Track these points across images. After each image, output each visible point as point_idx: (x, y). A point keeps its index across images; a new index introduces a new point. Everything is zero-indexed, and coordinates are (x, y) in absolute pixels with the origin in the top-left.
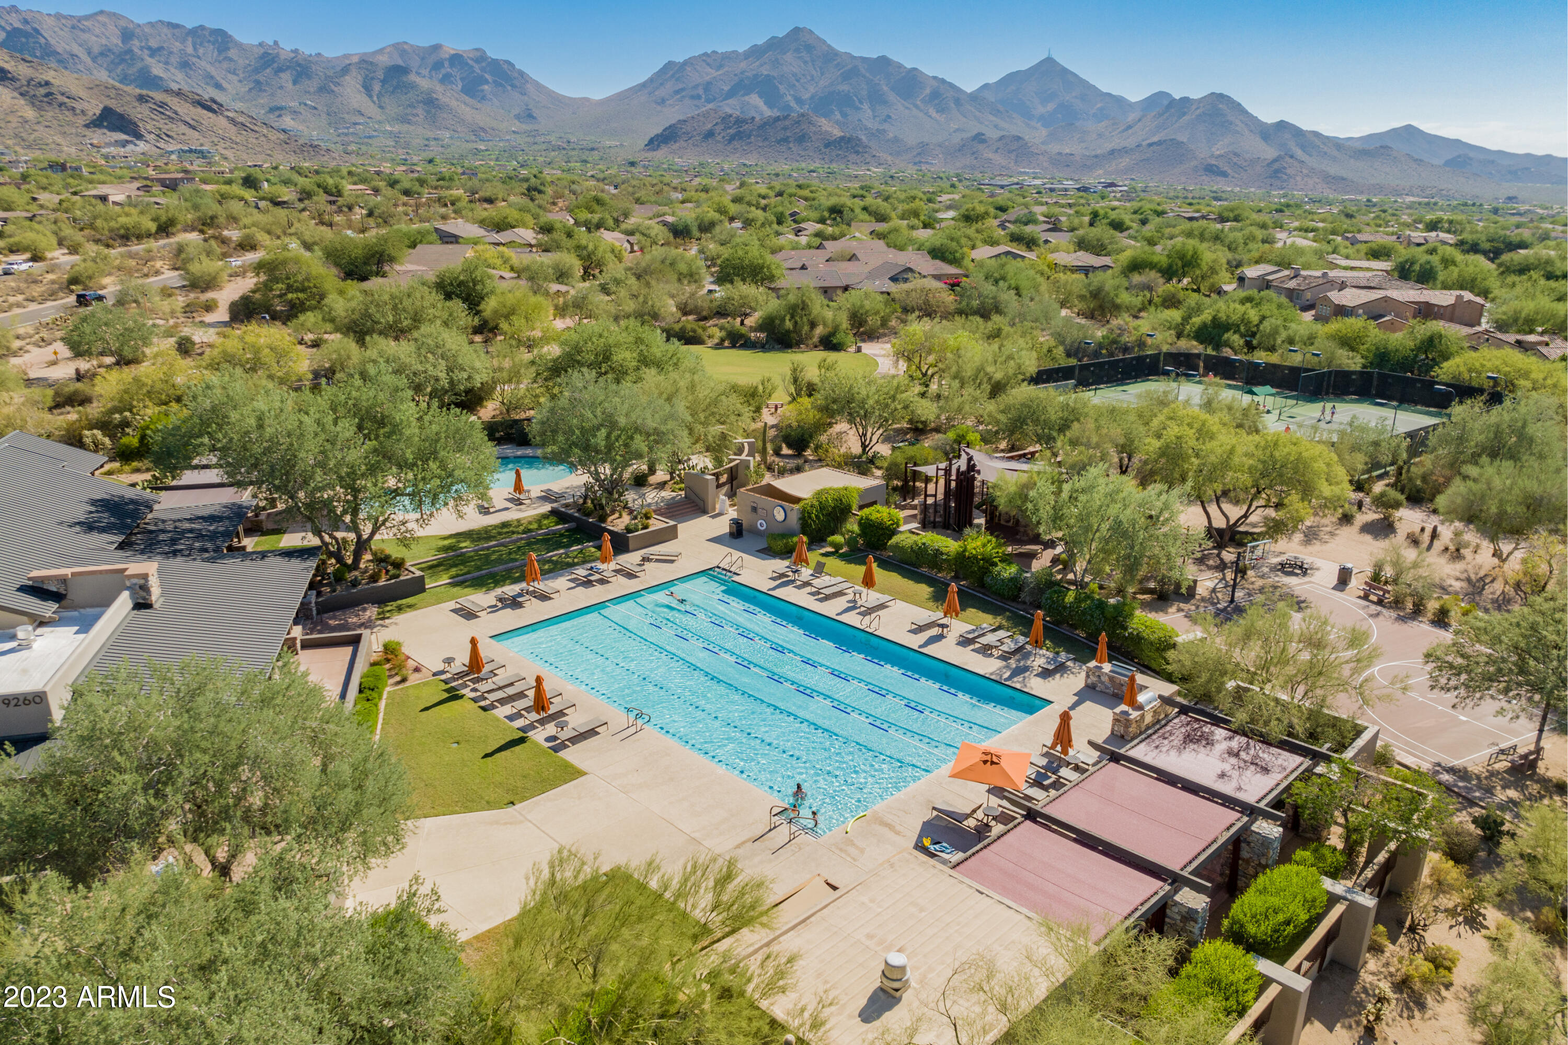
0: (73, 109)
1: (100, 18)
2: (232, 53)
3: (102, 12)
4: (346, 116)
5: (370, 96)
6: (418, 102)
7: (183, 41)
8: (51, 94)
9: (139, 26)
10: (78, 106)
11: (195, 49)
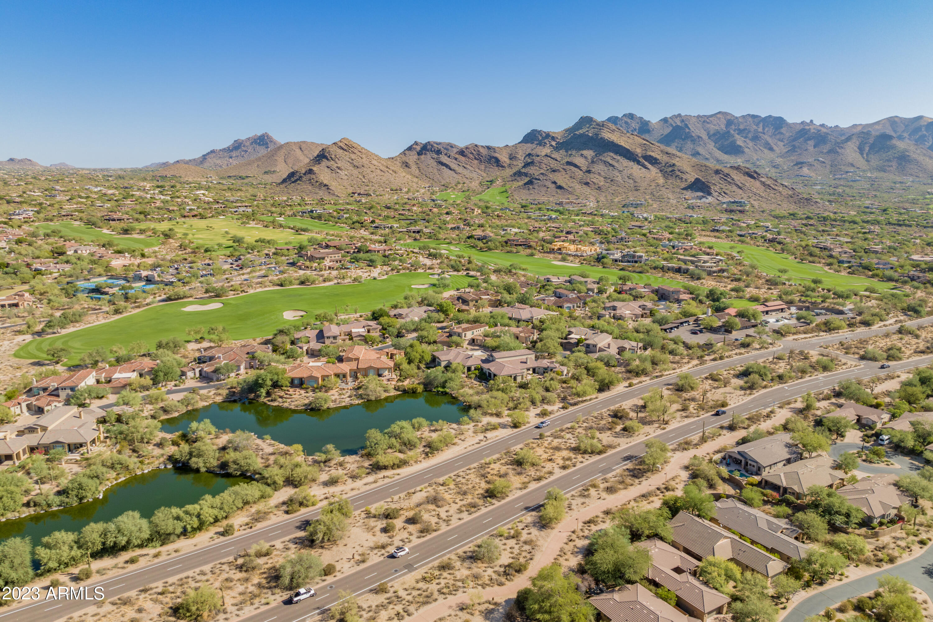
0: (682, 178)
1: (718, 116)
2: (783, 130)
3: (720, 112)
4: (843, 167)
5: (862, 154)
6: (894, 158)
7: (757, 125)
8: (674, 170)
9: (737, 118)
10: (684, 177)
11: (764, 129)
